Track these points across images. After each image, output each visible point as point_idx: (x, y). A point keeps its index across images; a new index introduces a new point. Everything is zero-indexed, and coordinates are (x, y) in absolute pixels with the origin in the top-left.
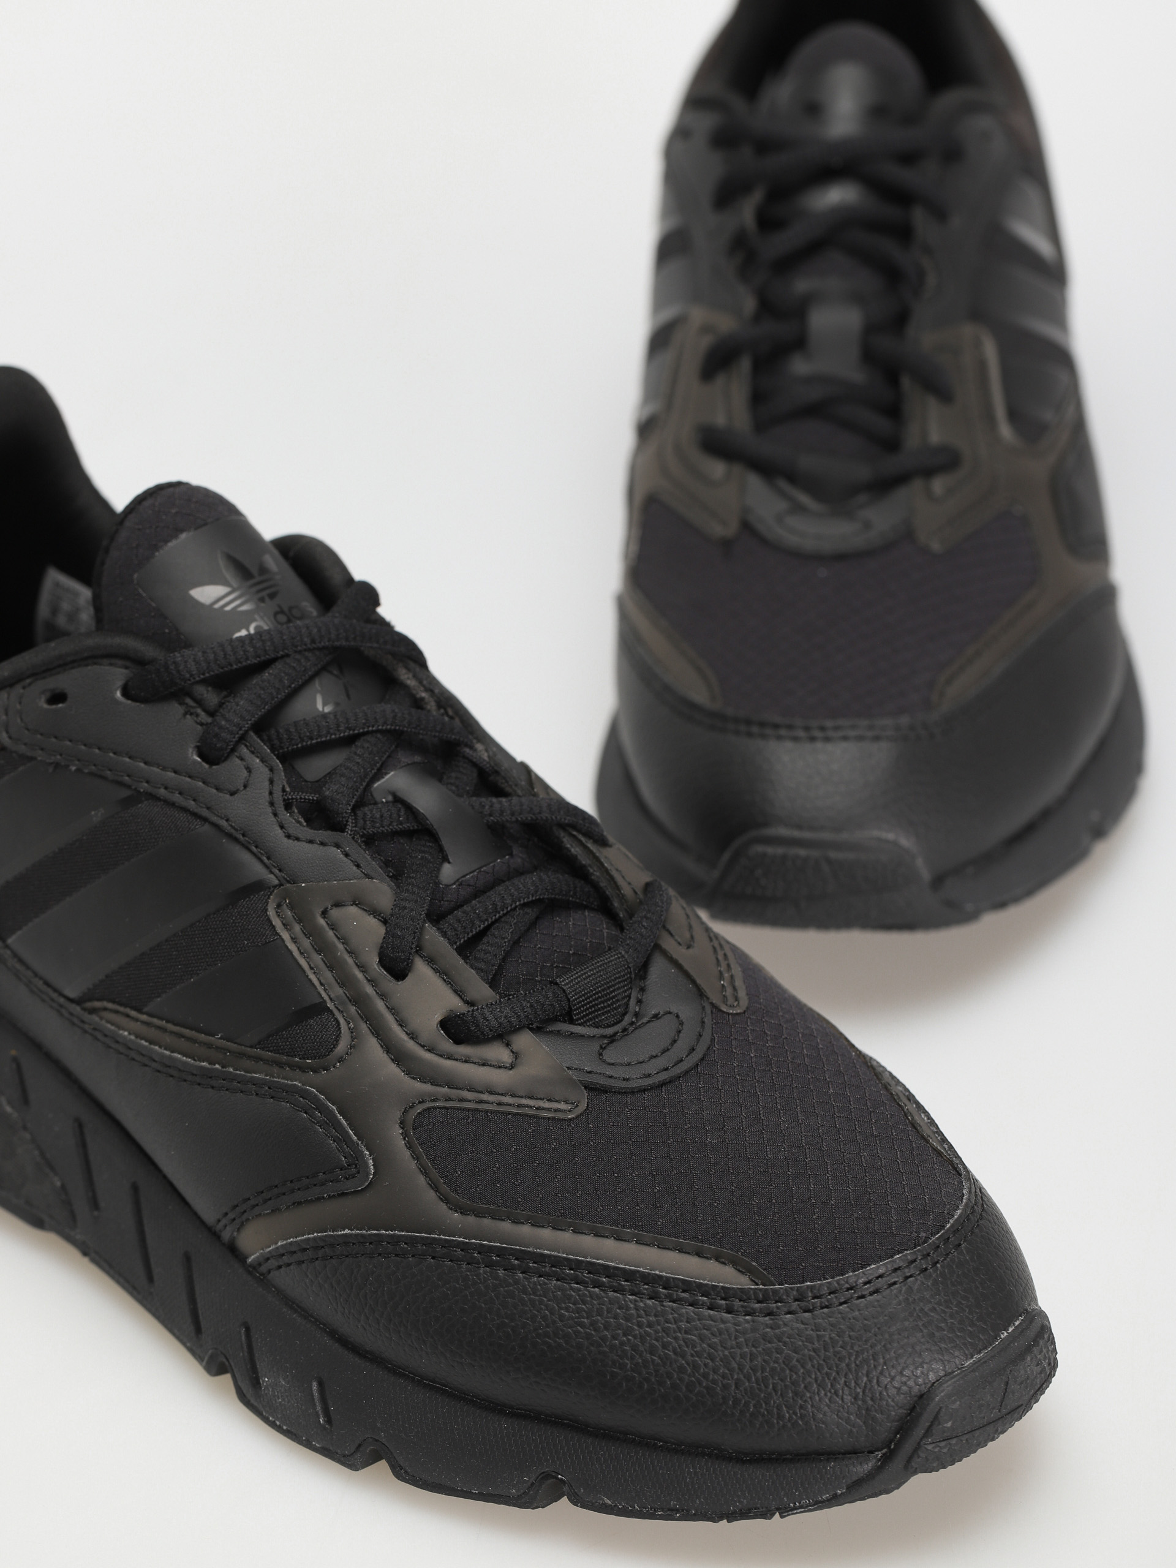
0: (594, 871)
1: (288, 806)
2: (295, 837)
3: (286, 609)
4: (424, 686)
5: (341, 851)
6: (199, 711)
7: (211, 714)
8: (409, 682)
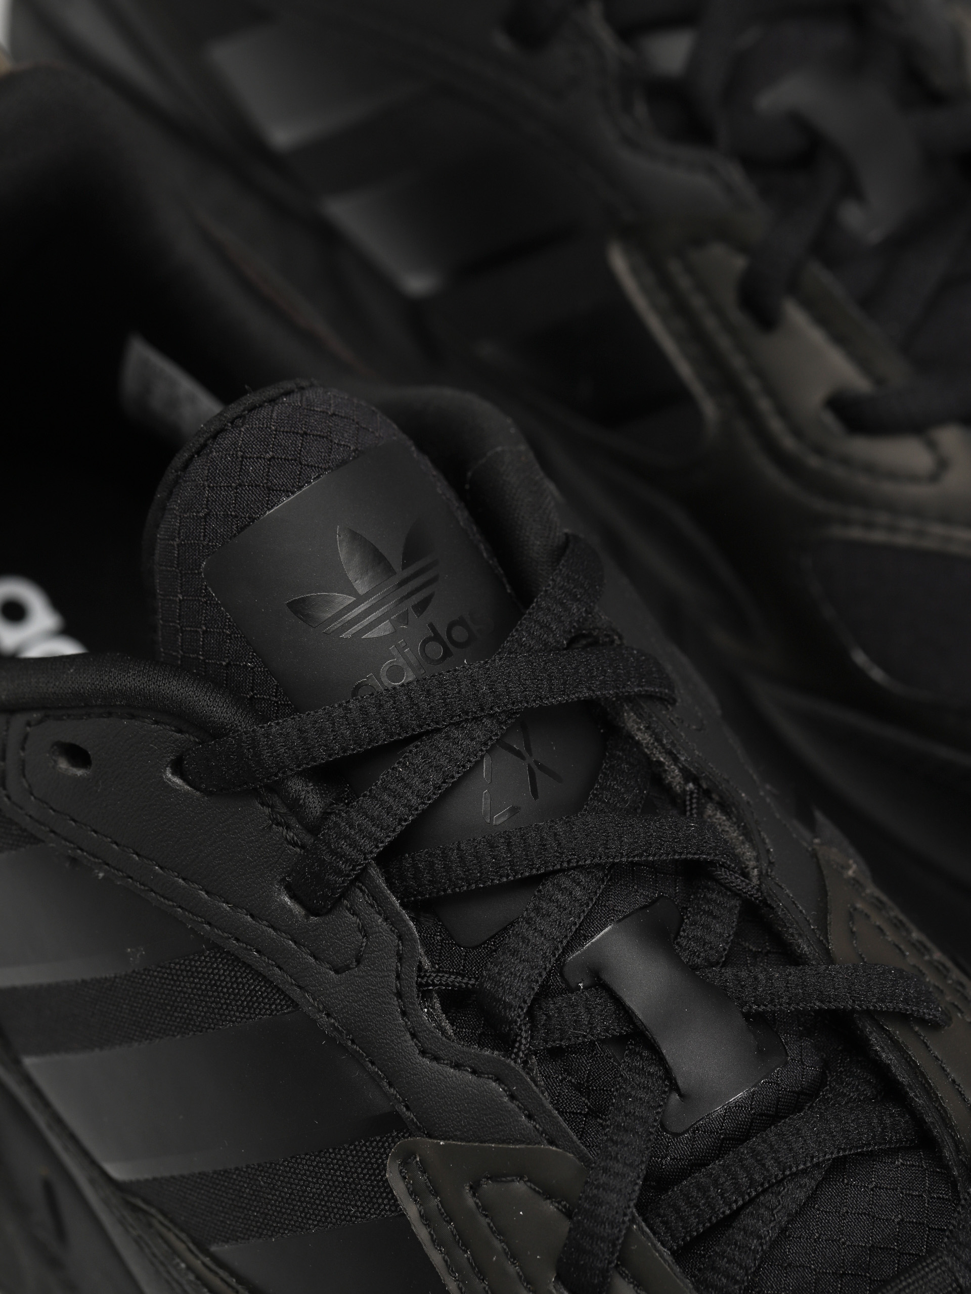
0: (916, 1096)
1: (425, 995)
2: (433, 1055)
3: (443, 632)
4: (663, 746)
5: (503, 1089)
6: (293, 821)
7: (313, 829)
8: (639, 737)
